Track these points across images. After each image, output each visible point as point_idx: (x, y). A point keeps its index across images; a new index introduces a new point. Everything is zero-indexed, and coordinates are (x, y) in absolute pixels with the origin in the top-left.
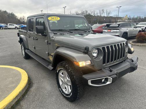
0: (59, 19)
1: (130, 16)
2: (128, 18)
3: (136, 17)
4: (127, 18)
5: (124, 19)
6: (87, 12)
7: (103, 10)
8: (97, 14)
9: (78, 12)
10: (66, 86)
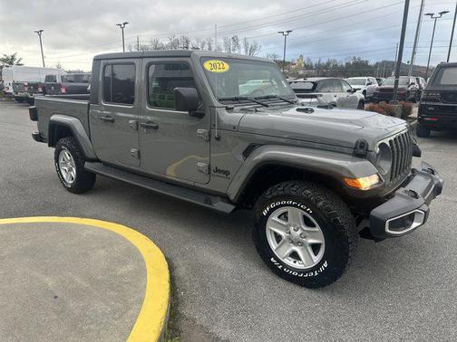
0: (227, 67)
1: (309, 59)
2: (305, 65)
3: (324, 61)
4: (303, 65)
5: (294, 67)
6: (187, 42)
7: (235, 40)
8: (219, 48)
9: (159, 42)
10: (298, 249)
